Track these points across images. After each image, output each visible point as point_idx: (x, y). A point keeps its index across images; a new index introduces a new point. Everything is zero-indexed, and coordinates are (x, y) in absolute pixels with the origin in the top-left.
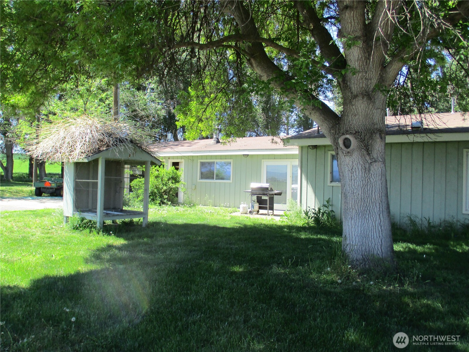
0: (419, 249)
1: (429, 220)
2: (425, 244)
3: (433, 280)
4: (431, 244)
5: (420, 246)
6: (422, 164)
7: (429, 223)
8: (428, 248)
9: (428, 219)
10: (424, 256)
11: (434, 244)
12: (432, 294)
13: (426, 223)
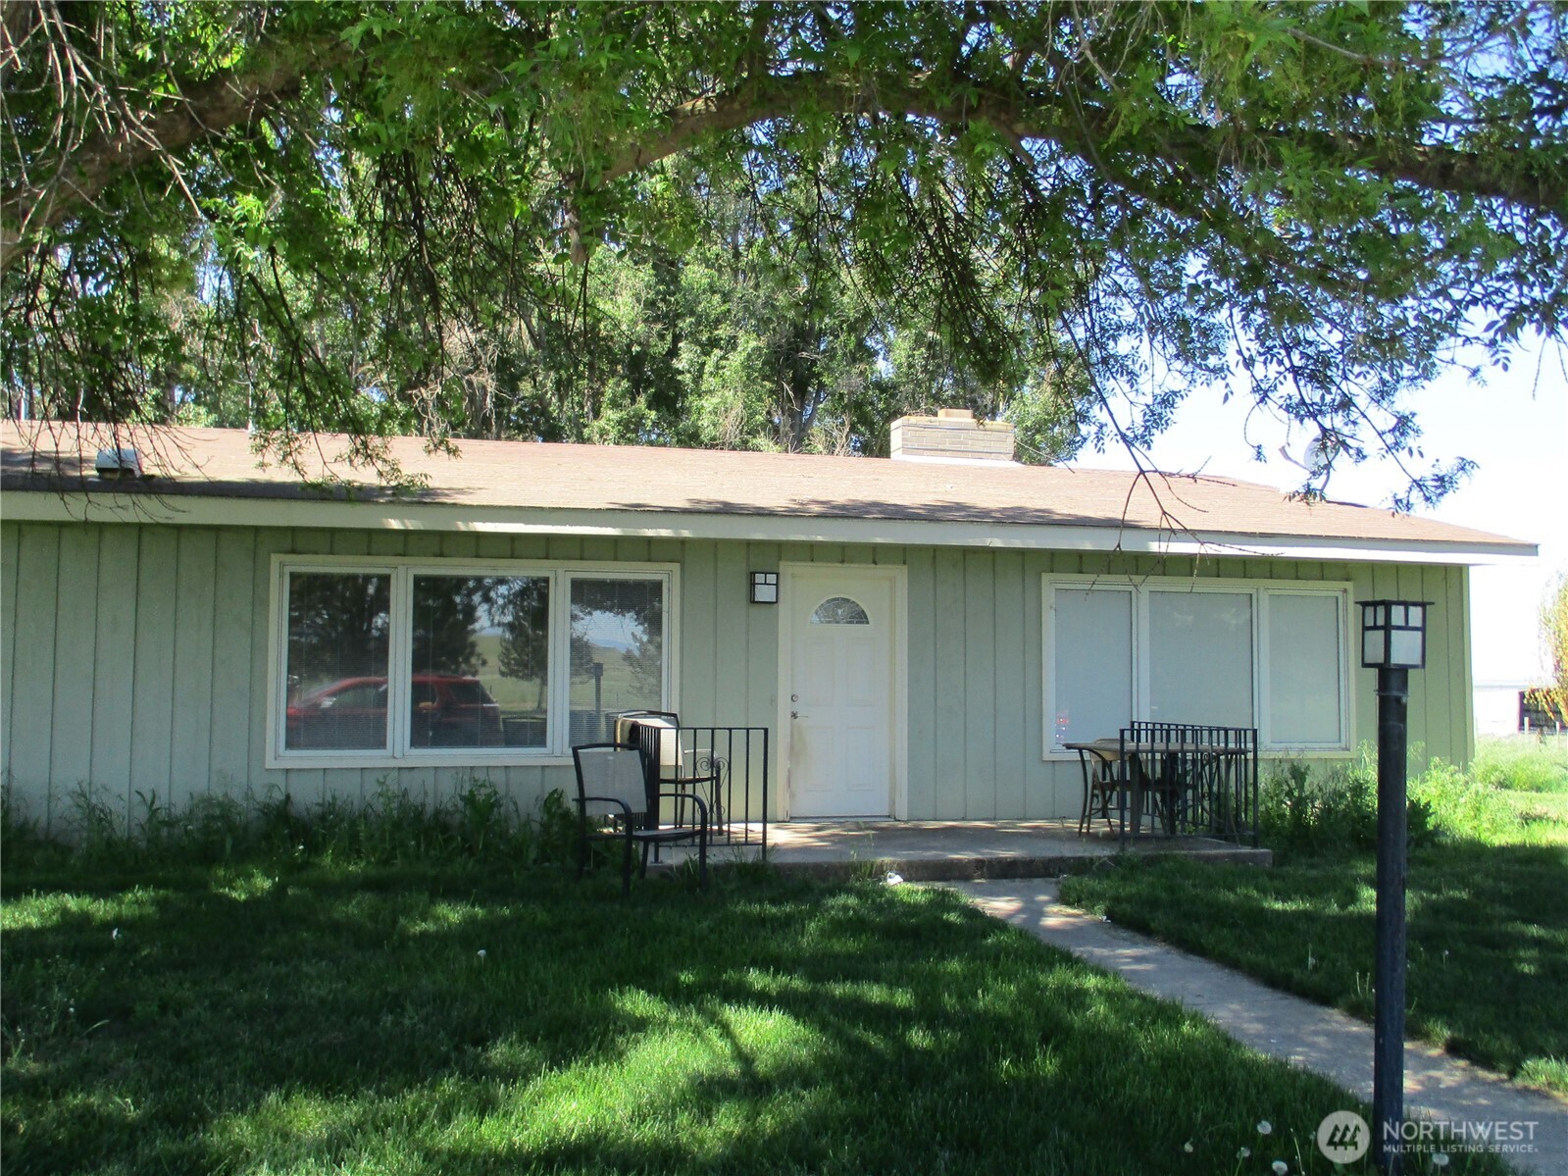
0: (101, 909)
1: (153, 803)
2: (126, 887)
3: (126, 1013)
4: (145, 886)
5: (106, 897)
6: (133, 600)
7: (153, 812)
8: (137, 901)
9: (148, 797)
10: (115, 933)
11: (158, 886)
12: (105, 1070)
13: (141, 814)
